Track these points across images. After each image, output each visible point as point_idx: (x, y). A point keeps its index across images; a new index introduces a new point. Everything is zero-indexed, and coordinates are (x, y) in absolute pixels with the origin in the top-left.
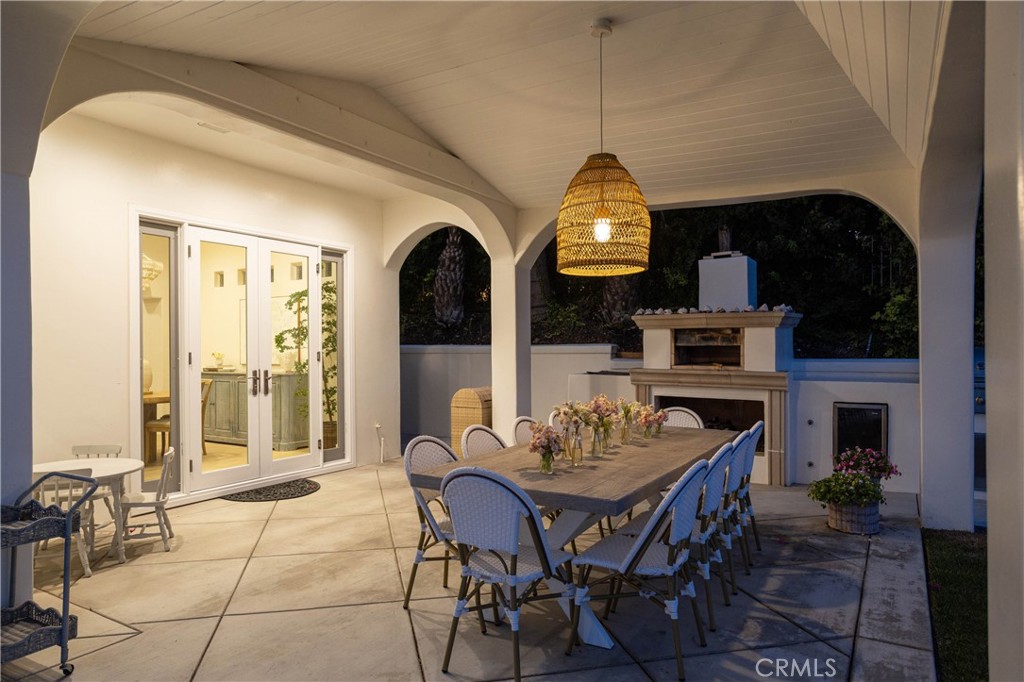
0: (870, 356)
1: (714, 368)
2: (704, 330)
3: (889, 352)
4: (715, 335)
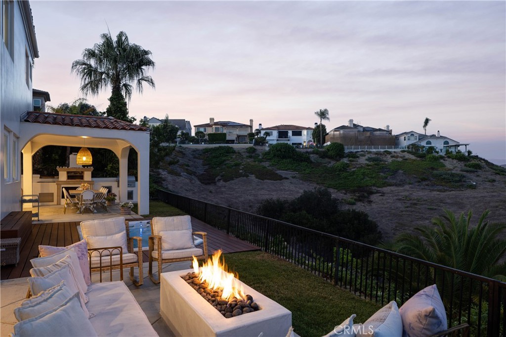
0: (105, 177)
1: (77, 180)
2: (75, 172)
4: (77, 173)
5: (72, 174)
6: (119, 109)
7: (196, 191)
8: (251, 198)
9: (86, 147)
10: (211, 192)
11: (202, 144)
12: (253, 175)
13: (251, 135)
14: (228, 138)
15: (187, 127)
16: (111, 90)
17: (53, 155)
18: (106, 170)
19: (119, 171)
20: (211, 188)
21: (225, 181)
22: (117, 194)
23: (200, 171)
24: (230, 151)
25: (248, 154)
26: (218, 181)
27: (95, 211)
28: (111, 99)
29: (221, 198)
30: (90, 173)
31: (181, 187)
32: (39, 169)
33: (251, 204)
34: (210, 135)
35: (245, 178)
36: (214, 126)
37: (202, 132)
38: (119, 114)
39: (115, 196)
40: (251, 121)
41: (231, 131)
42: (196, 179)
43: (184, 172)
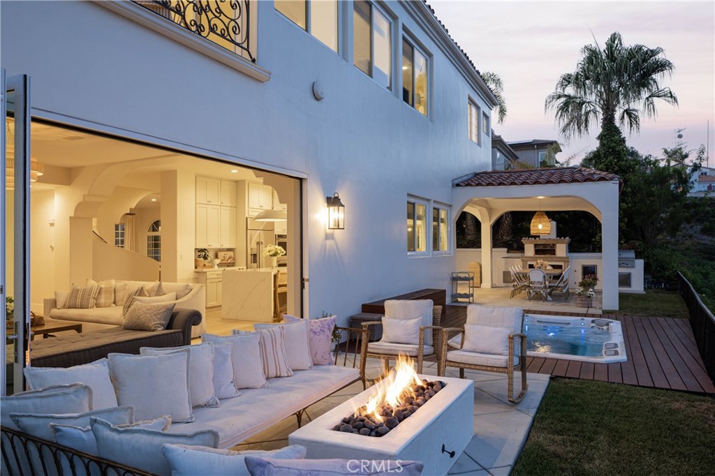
0: (592, 252)
1: (548, 256)
2: (545, 244)
4: (547, 246)
5: (541, 248)
6: (611, 150)
9: (542, 210)
18: (594, 241)
28: (601, 137)
30: (565, 246)
32: (508, 241)
38: (611, 157)
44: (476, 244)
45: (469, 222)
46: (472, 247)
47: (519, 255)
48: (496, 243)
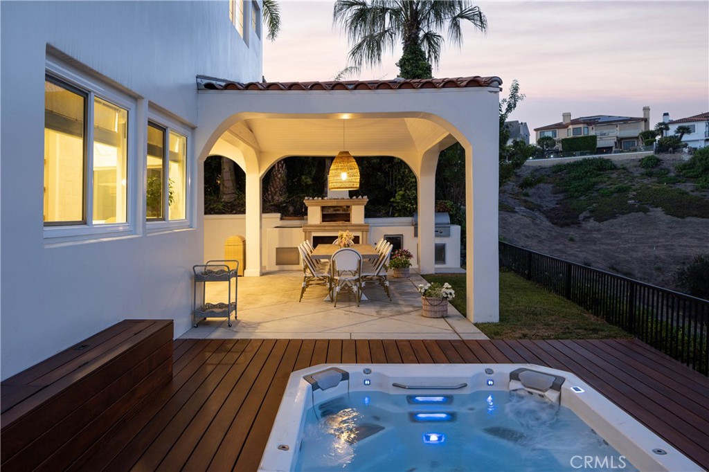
0: (391, 216)
1: (340, 223)
2: (335, 207)
3: (396, 215)
4: (339, 208)
5: (331, 211)
7: (544, 237)
8: (660, 253)
10: (572, 240)
11: (549, 157)
12: (659, 209)
13: (648, 136)
14: (600, 144)
15: (522, 133)
16: (402, 46)
17: (303, 177)
18: (393, 202)
19: (416, 203)
20: (572, 232)
21: (600, 219)
22: (412, 251)
23: (550, 202)
24: (605, 166)
25: (643, 171)
26: (583, 220)
27: (364, 297)
28: (402, 64)
29: (594, 251)
30: (362, 208)
31: (517, 232)
32: (282, 203)
33: (661, 265)
34: (564, 141)
35: (641, 214)
36: (571, 127)
37: (549, 138)
39: (409, 256)
40: (646, 109)
41: (605, 132)
42: (542, 217)
43: (520, 206)
44: (238, 207)
45: (227, 174)
46: (231, 213)
47: (297, 222)
48: (267, 207)
